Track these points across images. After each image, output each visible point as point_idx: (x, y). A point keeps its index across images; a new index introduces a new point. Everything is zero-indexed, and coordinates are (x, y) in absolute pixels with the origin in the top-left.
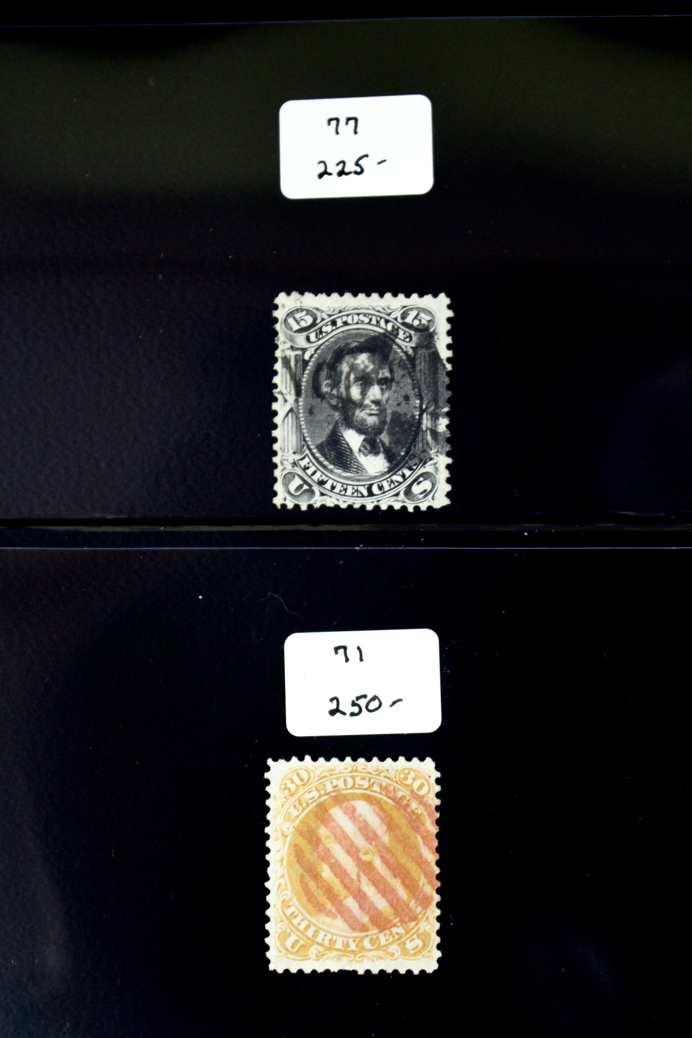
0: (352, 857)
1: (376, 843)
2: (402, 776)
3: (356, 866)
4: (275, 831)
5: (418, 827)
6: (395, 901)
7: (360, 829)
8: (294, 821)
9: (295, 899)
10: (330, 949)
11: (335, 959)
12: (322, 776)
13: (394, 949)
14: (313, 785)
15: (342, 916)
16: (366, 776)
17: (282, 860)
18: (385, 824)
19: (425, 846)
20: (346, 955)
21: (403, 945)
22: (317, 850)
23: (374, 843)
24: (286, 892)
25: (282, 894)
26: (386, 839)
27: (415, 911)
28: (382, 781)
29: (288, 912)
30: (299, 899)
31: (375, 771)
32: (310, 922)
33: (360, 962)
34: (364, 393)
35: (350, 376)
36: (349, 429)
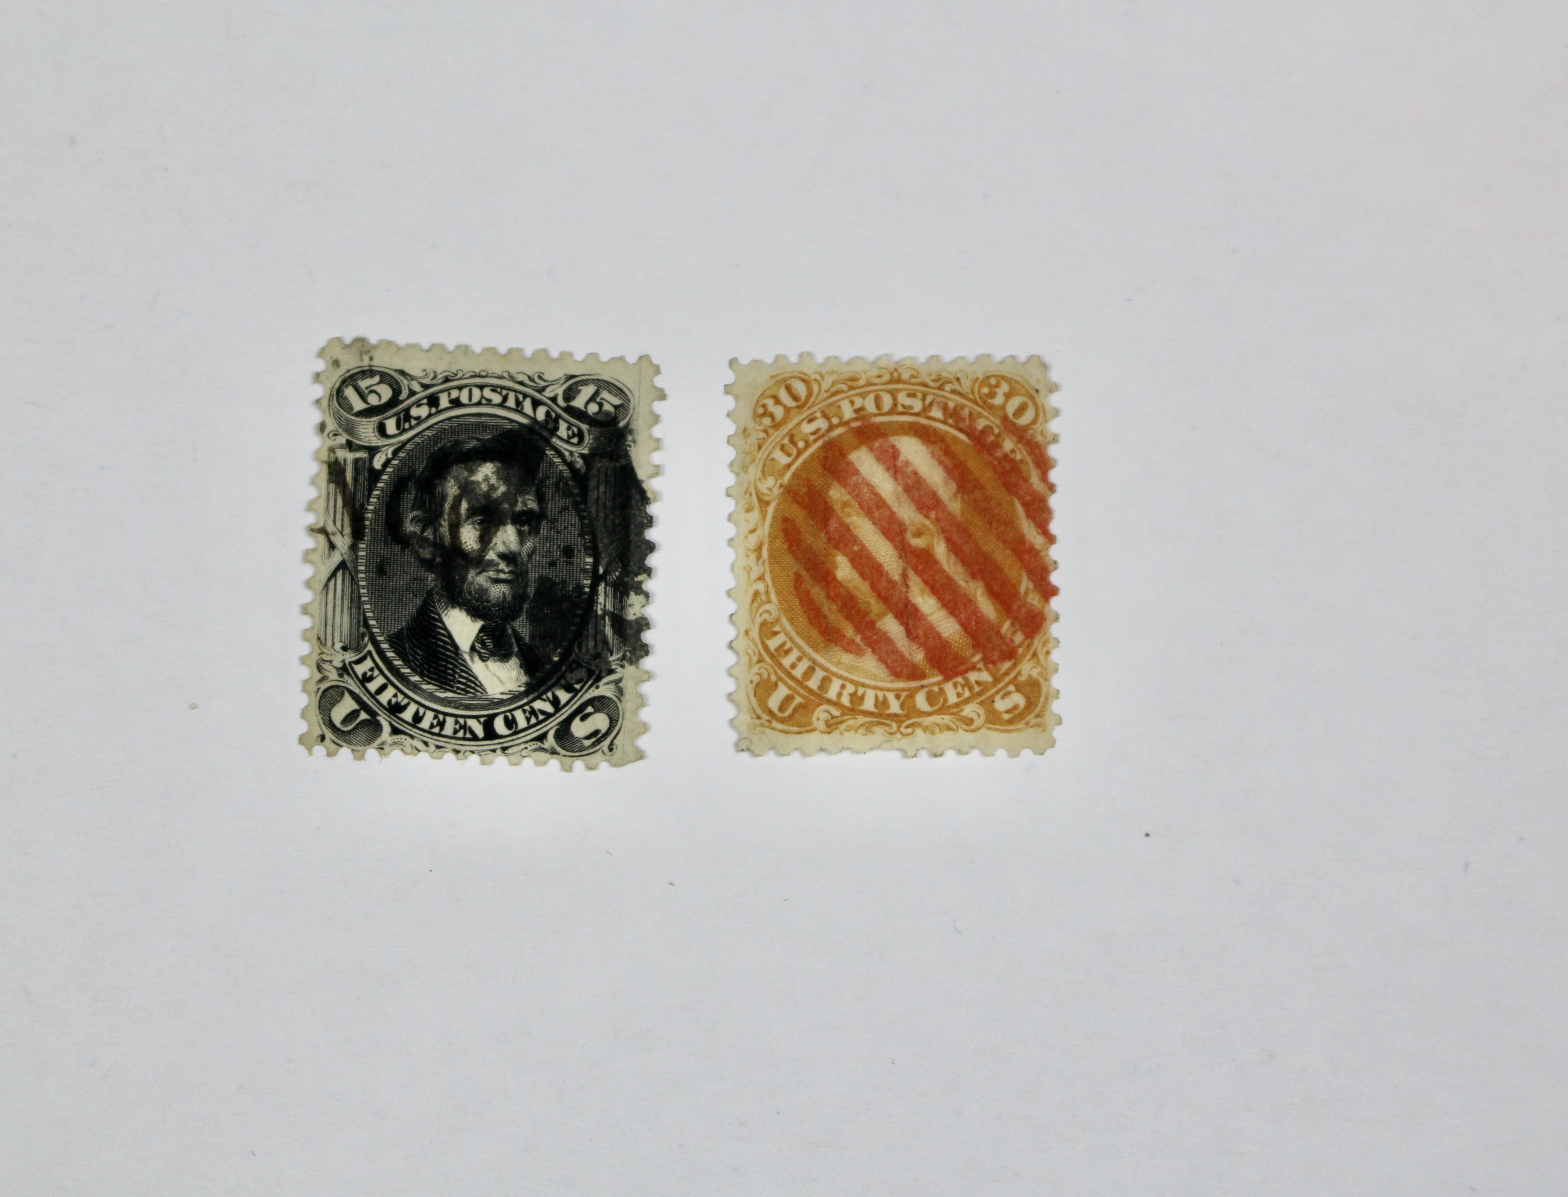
0: (892, 540)
1: (936, 515)
2: (985, 390)
3: (900, 557)
4: (746, 493)
5: (1016, 485)
6: (973, 623)
7: (907, 489)
8: (782, 474)
9: (784, 620)
10: (854, 709)
11: (862, 730)
12: (834, 389)
13: (974, 711)
14: (816, 408)
15: (874, 651)
16: (918, 390)
17: (759, 549)
18: (954, 479)
19: (1030, 521)
20: (882, 724)
21: (988, 704)
22: (825, 527)
23: (933, 514)
24: (767, 607)
25: (760, 611)
26: (955, 506)
27: (1012, 641)
28: (948, 399)
29: (773, 644)
30: (792, 621)
31: (933, 381)
32: (814, 662)
33: (908, 735)
34: (485, 539)
35: (460, 504)
36: (453, 607)
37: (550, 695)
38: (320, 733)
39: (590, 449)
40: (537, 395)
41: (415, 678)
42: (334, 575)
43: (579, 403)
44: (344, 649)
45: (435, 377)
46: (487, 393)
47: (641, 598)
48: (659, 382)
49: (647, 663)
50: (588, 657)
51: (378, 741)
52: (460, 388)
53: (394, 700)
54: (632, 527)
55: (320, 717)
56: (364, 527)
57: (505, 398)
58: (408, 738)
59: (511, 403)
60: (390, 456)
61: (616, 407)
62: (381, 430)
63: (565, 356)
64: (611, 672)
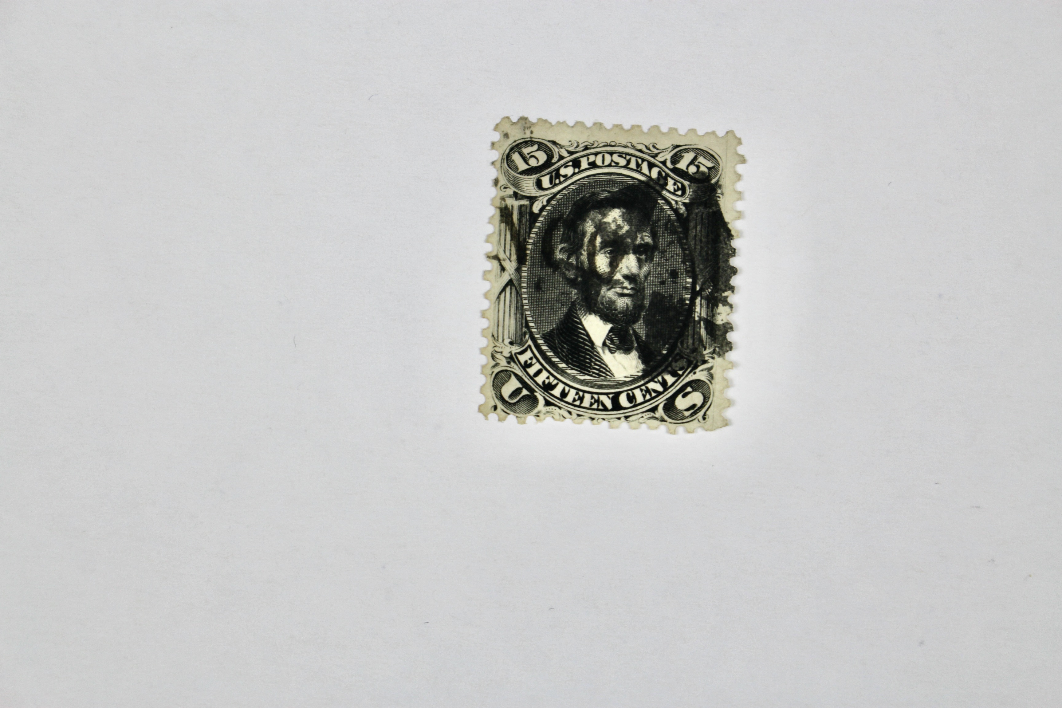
34: (614, 264)
35: (595, 239)
36: (590, 314)
37: (660, 378)
38: (494, 404)
39: (690, 199)
40: (652, 160)
41: (563, 365)
42: (504, 289)
43: (682, 165)
44: (511, 343)
45: (578, 146)
46: (616, 158)
47: (727, 308)
48: (741, 150)
49: (731, 355)
50: (688, 351)
51: (536, 411)
52: (596, 154)
53: (547, 381)
54: (721, 256)
55: (493, 392)
56: (526, 255)
57: (629, 162)
58: (557, 409)
59: (633, 165)
60: (545, 203)
61: (709, 169)
62: (539, 184)
63: (673, 130)
64: (705, 362)
